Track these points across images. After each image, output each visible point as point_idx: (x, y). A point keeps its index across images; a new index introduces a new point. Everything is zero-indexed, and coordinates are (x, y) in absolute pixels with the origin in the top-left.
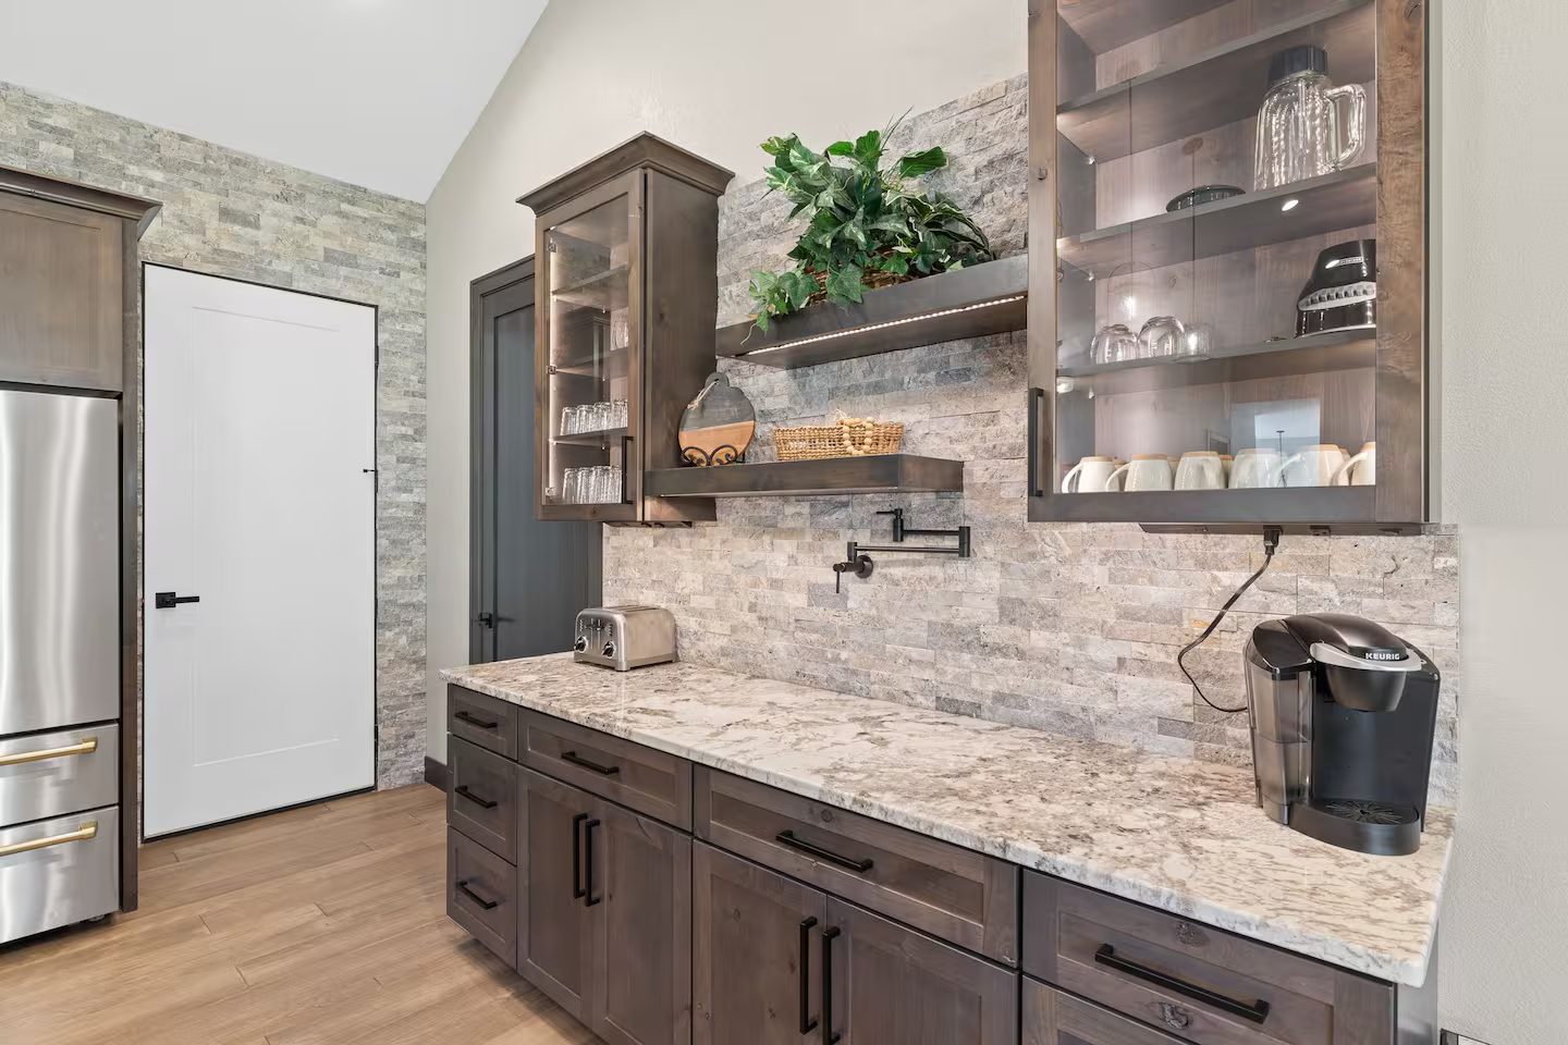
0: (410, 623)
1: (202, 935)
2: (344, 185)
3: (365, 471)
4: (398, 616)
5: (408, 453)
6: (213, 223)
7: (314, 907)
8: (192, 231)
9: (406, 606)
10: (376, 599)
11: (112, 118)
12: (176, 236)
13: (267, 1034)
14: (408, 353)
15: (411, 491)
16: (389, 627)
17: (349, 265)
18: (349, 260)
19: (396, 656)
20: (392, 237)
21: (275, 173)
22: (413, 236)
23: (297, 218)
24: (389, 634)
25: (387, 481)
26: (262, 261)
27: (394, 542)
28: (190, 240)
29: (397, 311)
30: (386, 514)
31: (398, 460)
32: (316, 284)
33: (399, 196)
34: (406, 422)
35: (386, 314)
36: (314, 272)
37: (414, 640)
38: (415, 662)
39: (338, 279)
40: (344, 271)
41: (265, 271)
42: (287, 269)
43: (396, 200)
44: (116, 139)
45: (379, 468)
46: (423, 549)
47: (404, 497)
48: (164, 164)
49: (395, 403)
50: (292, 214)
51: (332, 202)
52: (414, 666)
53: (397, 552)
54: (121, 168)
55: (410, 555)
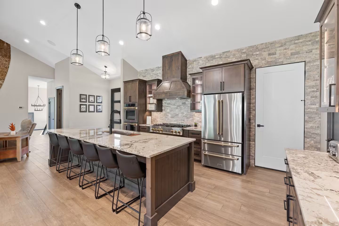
0: (315, 138)
1: (249, 184)
2: (295, 37)
3: (302, 101)
4: (311, 136)
5: (314, 95)
6: (267, 57)
7: (269, 190)
8: (263, 60)
9: (313, 133)
10: (304, 131)
11: (251, 47)
12: (261, 62)
13: (243, 204)
14: (315, 70)
15: (316, 105)
16: (308, 138)
17: (297, 54)
18: (298, 53)
19: (310, 145)
20: (310, 43)
21: (279, 42)
22: (316, 40)
23: (284, 49)
24: (308, 140)
25: (308, 103)
26: (277, 61)
27: (310, 118)
28: (263, 62)
29: (311, 60)
30: (307, 110)
31: (311, 97)
32: (289, 61)
33: (311, 32)
34: (314, 88)
35: (308, 62)
36: (288, 59)
37: (316, 142)
38: (316, 148)
39: (294, 58)
40: (296, 56)
41: (277, 62)
42: (282, 60)
43: (311, 33)
44: (252, 50)
45: (305, 100)
46: (320, 120)
47: (313, 106)
48: (259, 50)
49: (310, 83)
50: (283, 49)
51: (293, 42)
52: (316, 149)
53: (311, 120)
54: (252, 54)
55: (315, 121)
